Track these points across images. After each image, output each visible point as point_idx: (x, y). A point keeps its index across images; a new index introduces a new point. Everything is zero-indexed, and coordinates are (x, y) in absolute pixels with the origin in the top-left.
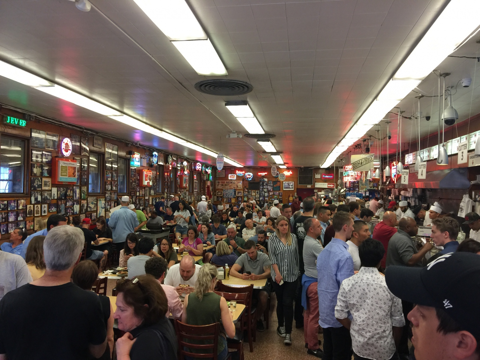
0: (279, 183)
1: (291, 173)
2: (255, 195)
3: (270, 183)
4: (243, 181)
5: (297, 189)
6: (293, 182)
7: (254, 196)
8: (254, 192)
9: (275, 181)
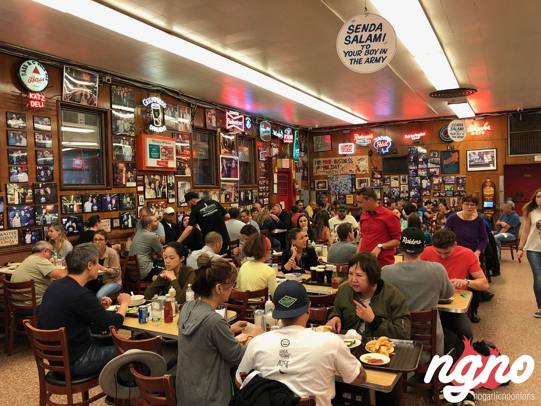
0: (455, 156)
1: (489, 128)
2: (398, 185)
3: (433, 157)
4: (370, 156)
5: (506, 167)
6: (495, 150)
7: (396, 188)
8: (397, 180)
9: (446, 150)
